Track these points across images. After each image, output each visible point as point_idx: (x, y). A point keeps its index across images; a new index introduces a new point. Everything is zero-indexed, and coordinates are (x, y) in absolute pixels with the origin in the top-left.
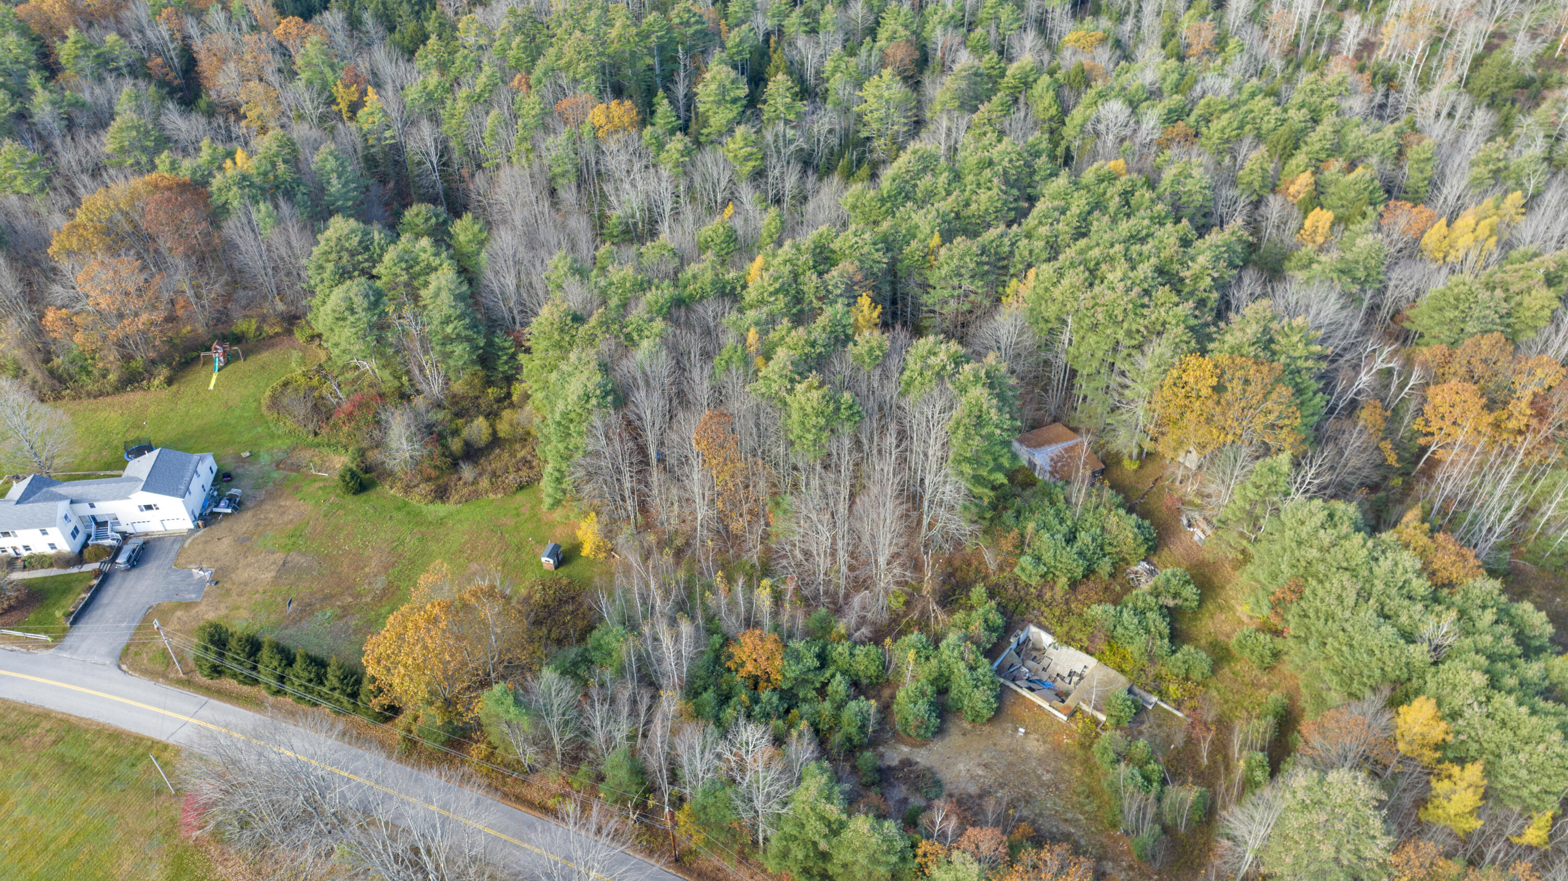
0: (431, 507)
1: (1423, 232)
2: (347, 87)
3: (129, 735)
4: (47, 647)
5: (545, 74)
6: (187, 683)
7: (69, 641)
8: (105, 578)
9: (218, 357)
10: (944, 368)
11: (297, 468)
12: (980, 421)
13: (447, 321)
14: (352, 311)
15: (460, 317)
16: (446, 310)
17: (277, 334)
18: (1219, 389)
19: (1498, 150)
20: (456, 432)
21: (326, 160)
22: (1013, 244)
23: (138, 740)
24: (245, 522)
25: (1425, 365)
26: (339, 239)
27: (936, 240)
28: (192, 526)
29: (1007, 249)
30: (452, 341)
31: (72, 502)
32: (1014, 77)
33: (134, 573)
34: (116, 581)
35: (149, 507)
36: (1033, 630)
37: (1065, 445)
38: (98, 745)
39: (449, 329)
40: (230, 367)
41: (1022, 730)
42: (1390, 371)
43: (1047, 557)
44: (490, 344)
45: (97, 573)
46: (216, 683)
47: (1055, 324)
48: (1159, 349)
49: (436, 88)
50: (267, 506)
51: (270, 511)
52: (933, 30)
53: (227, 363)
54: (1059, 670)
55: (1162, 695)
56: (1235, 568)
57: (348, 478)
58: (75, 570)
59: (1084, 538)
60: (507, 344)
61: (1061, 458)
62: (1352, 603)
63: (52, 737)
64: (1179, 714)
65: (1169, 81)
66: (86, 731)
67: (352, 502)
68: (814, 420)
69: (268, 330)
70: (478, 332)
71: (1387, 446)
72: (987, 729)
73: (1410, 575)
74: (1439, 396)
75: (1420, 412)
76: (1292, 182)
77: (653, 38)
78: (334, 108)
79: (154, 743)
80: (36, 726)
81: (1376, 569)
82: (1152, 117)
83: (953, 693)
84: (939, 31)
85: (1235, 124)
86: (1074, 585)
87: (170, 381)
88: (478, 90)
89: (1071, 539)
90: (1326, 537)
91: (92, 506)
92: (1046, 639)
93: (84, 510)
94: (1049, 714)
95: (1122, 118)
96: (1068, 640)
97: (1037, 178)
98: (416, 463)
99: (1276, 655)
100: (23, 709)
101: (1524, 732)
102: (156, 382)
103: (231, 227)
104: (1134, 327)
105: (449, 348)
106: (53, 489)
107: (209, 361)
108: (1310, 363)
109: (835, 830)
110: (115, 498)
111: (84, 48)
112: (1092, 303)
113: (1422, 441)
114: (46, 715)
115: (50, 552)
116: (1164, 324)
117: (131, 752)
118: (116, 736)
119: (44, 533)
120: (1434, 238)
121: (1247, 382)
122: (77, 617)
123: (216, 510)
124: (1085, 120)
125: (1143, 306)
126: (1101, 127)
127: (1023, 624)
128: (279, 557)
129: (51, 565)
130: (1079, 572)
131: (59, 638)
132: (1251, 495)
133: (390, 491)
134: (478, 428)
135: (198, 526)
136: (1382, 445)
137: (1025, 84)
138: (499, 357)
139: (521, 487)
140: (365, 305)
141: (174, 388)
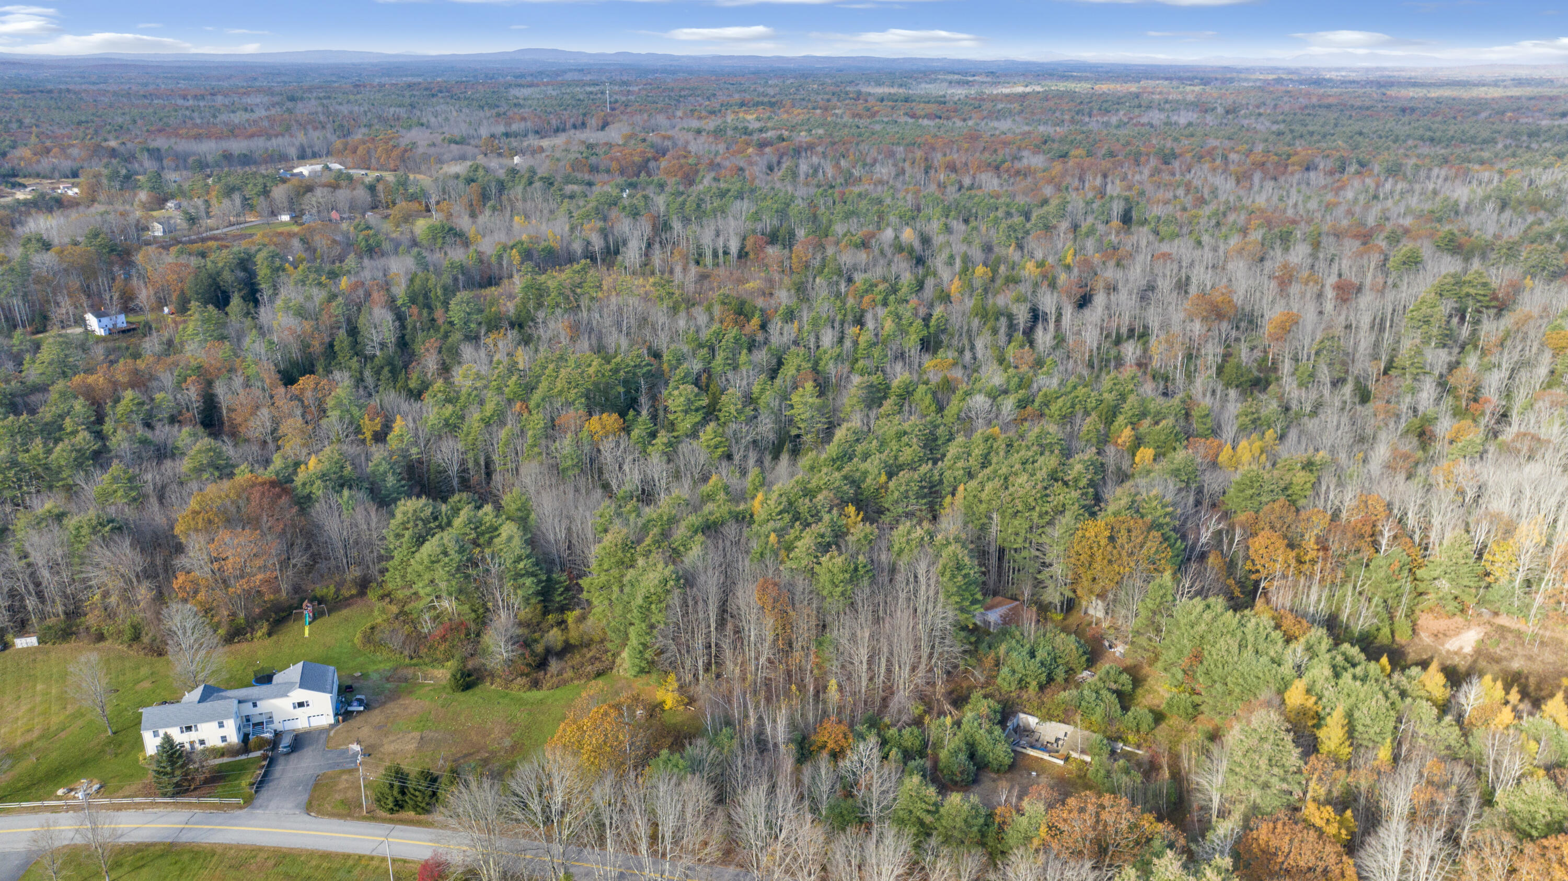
0: (529, 693)
1: (1217, 456)
2: (372, 420)
3: (337, 855)
4: (241, 808)
5: (543, 400)
6: (371, 817)
7: (257, 802)
8: (272, 762)
9: (308, 613)
10: (922, 539)
11: (406, 680)
12: (959, 567)
13: (519, 559)
14: (445, 554)
15: (528, 557)
16: (518, 552)
17: (352, 596)
18: (1112, 539)
19: (1250, 407)
20: (536, 641)
21: (380, 464)
22: (941, 475)
23: (347, 857)
24: (376, 716)
25: (1243, 527)
26: (415, 511)
27: (883, 478)
28: (331, 720)
29: (937, 478)
30: (522, 576)
31: (240, 702)
32: (898, 387)
33: (294, 756)
34: (282, 760)
35: (301, 705)
36: (1022, 716)
37: (1008, 607)
38: (314, 863)
39: (521, 565)
40: (318, 622)
41: (1034, 774)
42: (1220, 532)
43: (1019, 667)
44: (549, 580)
45: (264, 757)
46: (396, 816)
47: (985, 520)
48: (1067, 519)
49: (451, 415)
50: (391, 705)
51: (393, 708)
52: (827, 364)
53: (314, 618)
54: (1047, 739)
55: (1126, 742)
56: (1150, 665)
57: (459, 676)
58: (243, 757)
59: (1041, 654)
60: (562, 579)
61: (1007, 615)
62: (1237, 651)
63: (273, 862)
64: (1140, 752)
65: (1012, 383)
66: (300, 856)
67: (461, 696)
68: (841, 577)
69: (345, 593)
70: (541, 569)
71: (1231, 582)
72: (1009, 776)
73: (1269, 630)
74: (1258, 544)
75: (1247, 558)
76: (1119, 437)
77: (622, 373)
78: (360, 437)
79: (361, 857)
80: (255, 857)
81: (1246, 630)
82: (1008, 404)
83: (980, 751)
84: (831, 365)
85: (1068, 404)
86: (1042, 688)
87: (270, 634)
88: (488, 414)
89: (1032, 654)
90: (1207, 616)
91: (255, 705)
92: (1032, 721)
93: (248, 709)
94: (1050, 762)
95: (987, 406)
96: (1049, 717)
97: (940, 442)
98: (510, 662)
99: (1196, 706)
100: (239, 848)
101: (1362, 696)
102: (259, 634)
103: (319, 510)
104: (1044, 509)
105: (521, 581)
106: (223, 694)
107: (300, 616)
108: (1168, 519)
109: (935, 810)
110: (276, 697)
111: (138, 404)
112: (1011, 498)
113: (1253, 577)
114: (261, 849)
115: (220, 744)
116: (1064, 505)
117: (344, 864)
118: (326, 856)
119: (221, 725)
120: (1226, 457)
121: (1129, 531)
122: (260, 785)
123: (350, 709)
124: (960, 411)
125: (1047, 495)
126: (973, 415)
127: (1014, 713)
128: (417, 735)
129: (223, 755)
130: (1043, 678)
131: (249, 801)
132: (1150, 606)
133: (490, 687)
134: (554, 636)
135: (337, 721)
136: (1228, 581)
137: (908, 392)
138: (556, 590)
139: (599, 674)
140: (457, 548)
141: (274, 638)
